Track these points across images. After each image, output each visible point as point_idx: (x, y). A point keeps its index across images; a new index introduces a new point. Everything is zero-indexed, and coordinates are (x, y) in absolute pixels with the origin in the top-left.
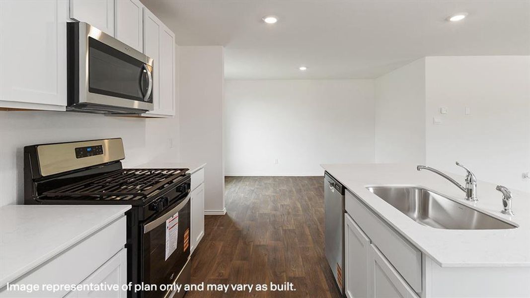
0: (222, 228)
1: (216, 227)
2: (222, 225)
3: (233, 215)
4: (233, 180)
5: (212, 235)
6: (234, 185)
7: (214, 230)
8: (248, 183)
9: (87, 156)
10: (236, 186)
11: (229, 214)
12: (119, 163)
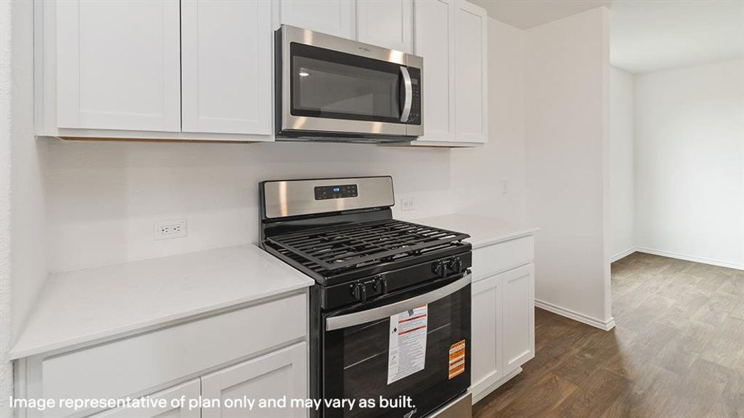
0: (588, 356)
1: (577, 350)
2: (593, 351)
3: (627, 341)
4: (663, 265)
5: (560, 363)
6: (661, 276)
7: (571, 354)
8: (698, 279)
9: (332, 198)
10: (664, 279)
11: (617, 333)
12: (389, 210)
